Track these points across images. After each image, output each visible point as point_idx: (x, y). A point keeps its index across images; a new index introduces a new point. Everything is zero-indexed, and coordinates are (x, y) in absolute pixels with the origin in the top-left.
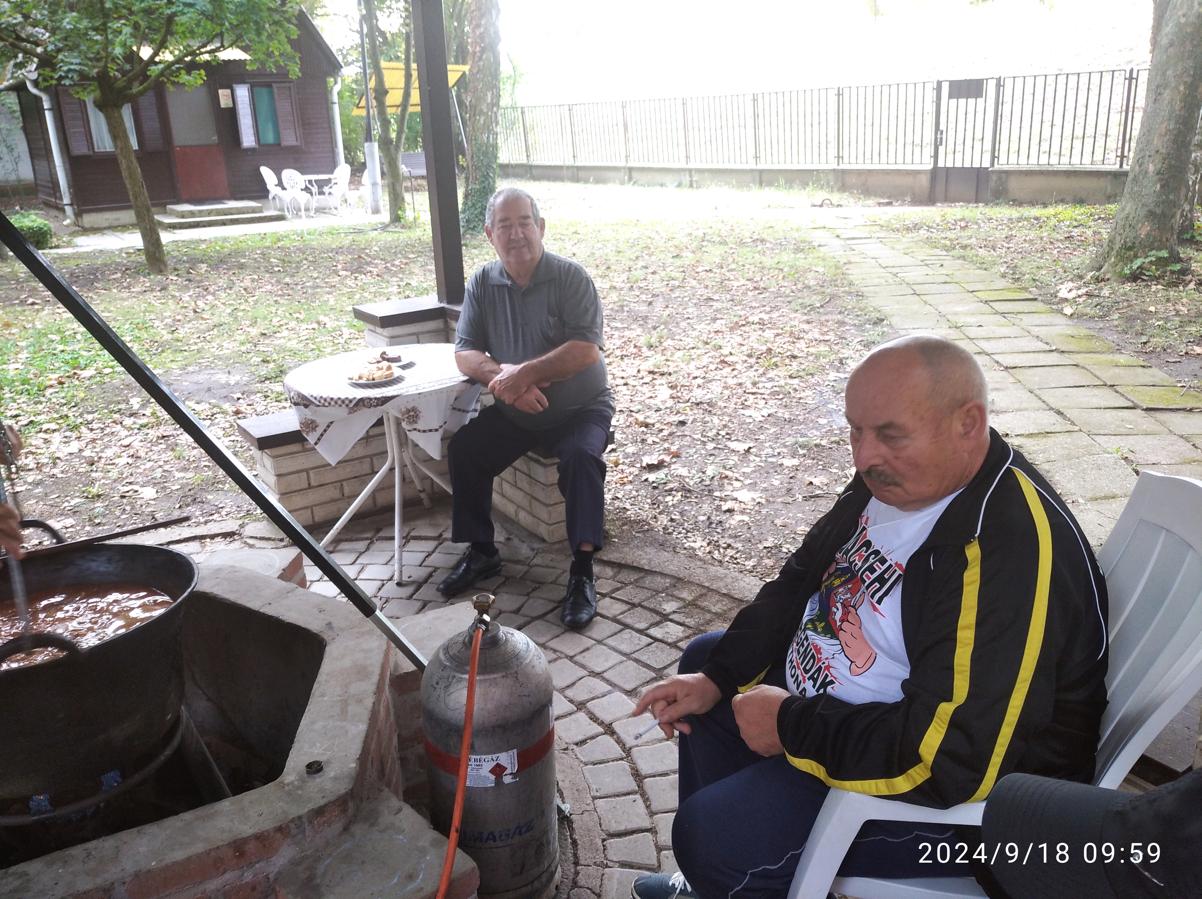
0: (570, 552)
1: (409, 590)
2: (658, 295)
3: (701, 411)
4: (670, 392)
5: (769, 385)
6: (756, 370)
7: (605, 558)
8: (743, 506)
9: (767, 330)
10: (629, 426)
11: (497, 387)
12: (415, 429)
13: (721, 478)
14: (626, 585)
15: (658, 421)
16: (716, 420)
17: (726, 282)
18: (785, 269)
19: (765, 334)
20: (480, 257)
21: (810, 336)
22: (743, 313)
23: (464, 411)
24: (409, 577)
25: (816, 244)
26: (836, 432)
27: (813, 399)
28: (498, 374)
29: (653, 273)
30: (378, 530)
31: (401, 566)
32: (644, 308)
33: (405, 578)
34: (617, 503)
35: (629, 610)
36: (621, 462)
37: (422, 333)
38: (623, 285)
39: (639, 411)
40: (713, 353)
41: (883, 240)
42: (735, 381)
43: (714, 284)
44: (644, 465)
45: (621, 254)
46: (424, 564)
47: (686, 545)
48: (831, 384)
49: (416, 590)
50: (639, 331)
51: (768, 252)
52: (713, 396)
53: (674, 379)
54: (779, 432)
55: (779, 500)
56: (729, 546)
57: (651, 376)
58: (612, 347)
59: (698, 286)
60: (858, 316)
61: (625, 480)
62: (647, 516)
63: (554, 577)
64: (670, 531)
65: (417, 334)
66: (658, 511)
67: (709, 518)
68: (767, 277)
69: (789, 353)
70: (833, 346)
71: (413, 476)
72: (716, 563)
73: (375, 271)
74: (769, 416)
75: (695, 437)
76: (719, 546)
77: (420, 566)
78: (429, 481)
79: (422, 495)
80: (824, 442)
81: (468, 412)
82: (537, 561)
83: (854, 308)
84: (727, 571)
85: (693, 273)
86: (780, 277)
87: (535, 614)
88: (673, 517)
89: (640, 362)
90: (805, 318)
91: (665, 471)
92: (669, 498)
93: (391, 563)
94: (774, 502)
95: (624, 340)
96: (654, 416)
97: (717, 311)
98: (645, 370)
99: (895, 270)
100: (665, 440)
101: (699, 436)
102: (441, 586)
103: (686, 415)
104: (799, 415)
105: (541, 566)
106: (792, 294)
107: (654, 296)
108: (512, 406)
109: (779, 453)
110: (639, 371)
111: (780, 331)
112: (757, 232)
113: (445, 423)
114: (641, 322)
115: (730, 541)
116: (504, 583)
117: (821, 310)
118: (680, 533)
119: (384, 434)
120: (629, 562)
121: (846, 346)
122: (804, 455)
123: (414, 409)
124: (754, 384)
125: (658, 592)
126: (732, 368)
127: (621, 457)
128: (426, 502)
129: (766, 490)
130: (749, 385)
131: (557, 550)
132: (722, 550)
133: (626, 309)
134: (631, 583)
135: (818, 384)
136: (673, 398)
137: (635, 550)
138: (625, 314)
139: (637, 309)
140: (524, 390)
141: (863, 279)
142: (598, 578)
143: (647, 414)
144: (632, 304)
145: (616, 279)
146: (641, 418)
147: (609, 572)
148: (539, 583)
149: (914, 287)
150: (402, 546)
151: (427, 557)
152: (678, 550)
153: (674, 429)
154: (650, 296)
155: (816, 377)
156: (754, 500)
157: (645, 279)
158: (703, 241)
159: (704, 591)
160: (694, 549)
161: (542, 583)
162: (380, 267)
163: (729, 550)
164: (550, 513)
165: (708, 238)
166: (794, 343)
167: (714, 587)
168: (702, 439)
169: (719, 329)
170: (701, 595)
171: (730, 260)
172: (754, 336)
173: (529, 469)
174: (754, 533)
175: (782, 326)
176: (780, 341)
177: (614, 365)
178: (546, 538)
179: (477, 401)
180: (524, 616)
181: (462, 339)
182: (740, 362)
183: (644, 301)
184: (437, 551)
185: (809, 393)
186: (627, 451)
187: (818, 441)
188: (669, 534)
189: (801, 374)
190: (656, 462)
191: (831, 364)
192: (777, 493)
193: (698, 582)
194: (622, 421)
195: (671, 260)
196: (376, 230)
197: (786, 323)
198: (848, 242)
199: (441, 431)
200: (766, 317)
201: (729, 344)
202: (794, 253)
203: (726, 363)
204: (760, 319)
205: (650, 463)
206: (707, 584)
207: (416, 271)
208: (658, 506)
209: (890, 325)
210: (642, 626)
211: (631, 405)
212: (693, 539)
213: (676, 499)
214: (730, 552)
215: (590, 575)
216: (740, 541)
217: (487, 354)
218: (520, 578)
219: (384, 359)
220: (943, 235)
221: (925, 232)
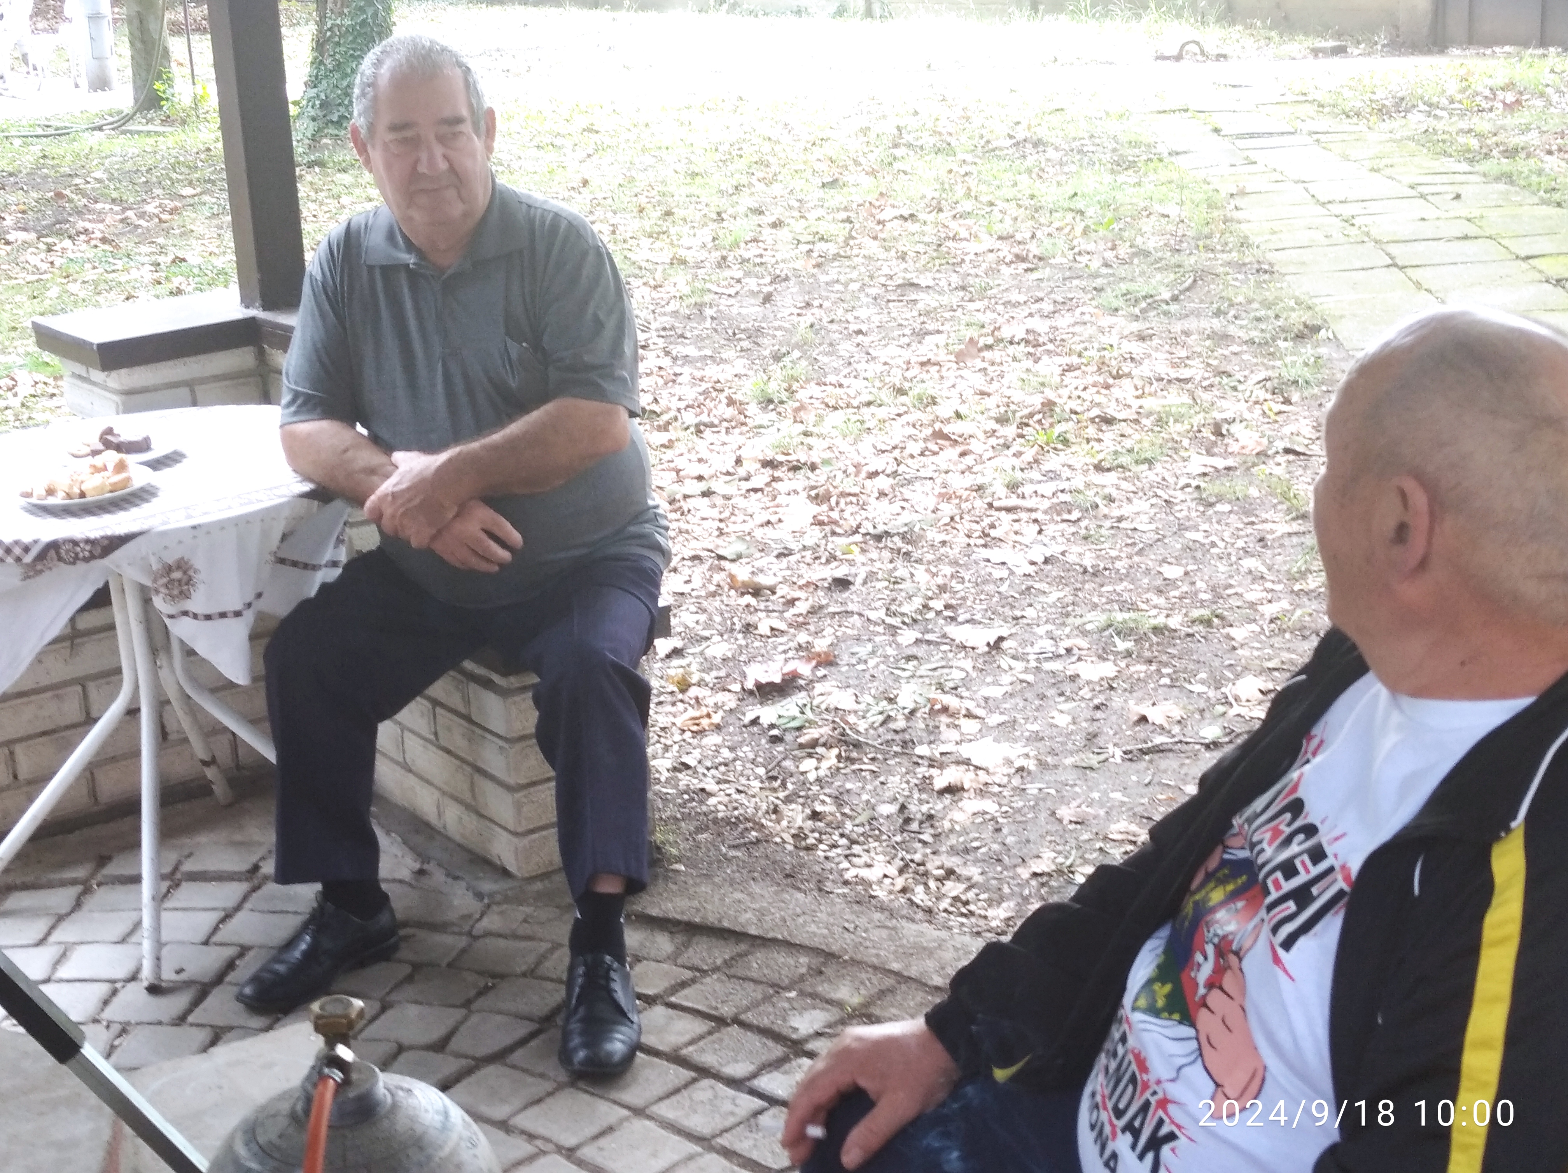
0: (569, 899)
1: (178, 1003)
2: (787, 279)
3: (887, 554)
4: (814, 509)
5: (1048, 488)
6: (1019, 454)
7: (654, 912)
8: (983, 776)
9: (1045, 358)
10: (713, 595)
11: (388, 511)
12: (185, 613)
13: (932, 712)
14: (704, 973)
15: (785, 581)
16: (921, 574)
17: (950, 243)
18: (1090, 212)
19: (1040, 367)
20: (357, 191)
21: (1145, 370)
22: (987, 318)
23: (306, 566)
24: (179, 971)
25: (1163, 149)
26: (1203, 596)
27: (1152, 520)
28: (387, 476)
29: (774, 225)
30: (103, 861)
31: (159, 945)
32: (752, 310)
33: (168, 975)
34: (684, 779)
35: (710, 1033)
36: (694, 679)
37: (203, 381)
38: (703, 255)
39: (739, 557)
40: (915, 415)
41: (1322, 137)
42: (969, 480)
43: (921, 248)
44: (750, 685)
45: (698, 179)
46: (215, 939)
47: (848, 876)
48: (1194, 483)
49: (197, 1002)
50: (740, 365)
51: (1051, 170)
52: (916, 517)
53: (822, 479)
54: (1070, 599)
55: (1069, 761)
56: (950, 873)
57: (768, 471)
58: (675, 404)
59: (883, 255)
60: (1259, 320)
61: (705, 722)
62: (757, 809)
63: (531, 959)
64: (811, 841)
65: (190, 384)
66: (782, 795)
67: (903, 808)
68: (1047, 230)
69: (1095, 412)
70: (1200, 392)
71: (186, 724)
72: (920, 915)
73: (98, 230)
74: (1046, 561)
75: (873, 615)
76: (926, 874)
77: (206, 943)
78: (225, 739)
79: (210, 773)
80: (1174, 622)
81: (315, 568)
82: (491, 922)
83: (1250, 302)
84: (944, 934)
85: (871, 224)
86: (1078, 230)
87: (483, 1051)
88: (819, 808)
89: (741, 440)
90: (1135, 326)
91: (800, 698)
92: (808, 764)
93: (134, 939)
94: (1056, 767)
95: (705, 385)
96: (775, 568)
97: (928, 313)
98: (755, 460)
99: (1347, 210)
100: (800, 626)
101: (882, 614)
102: (248, 991)
103: (851, 563)
104: (1118, 558)
105: (500, 935)
106: (1104, 270)
107: (776, 279)
108: (428, 553)
109: (1069, 651)
110: (739, 461)
111: (1075, 360)
112: (1024, 125)
113: (259, 595)
114: (745, 344)
115: (952, 862)
116: (409, 979)
117: (1174, 308)
118: (834, 846)
119: (112, 627)
120: (712, 919)
121: (1230, 393)
122: (1129, 654)
123: (182, 565)
124: (1013, 487)
125: (778, 988)
126: (959, 449)
127: (694, 667)
128: (220, 789)
129: (1037, 738)
130: (1002, 491)
131: (539, 896)
132: (932, 884)
133: (709, 312)
134: (716, 969)
135: (1163, 483)
136: (821, 523)
137: (727, 888)
138: (708, 323)
139: (735, 311)
140: (450, 515)
141: (1274, 233)
142: (638, 959)
143: (757, 564)
144: (724, 301)
145: (686, 241)
146: (742, 572)
147: (664, 943)
148: (494, 976)
149: (1393, 249)
150: (160, 899)
151: (223, 920)
152: (829, 886)
153: (821, 597)
154: (768, 279)
155: (1158, 467)
156: (1009, 762)
157: (755, 240)
158: (896, 146)
159: (889, 982)
160: (867, 884)
161: (502, 977)
162: (109, 220)
163: (949, 884)
164: (518, 806)
165: (907, 138)
166: (1107, 387)
167: (913, 972)
168: (889, 620)
169: (931, 356)
170: (882, 993)
171: (960, 191)
172: (1014, 373)
173: (467, 702)
174: (1010, 840)
175: (1079, 348)
176: (1076, 383)
177: (680, 447)
178: (512, 868)
179: (339, 541)
180: (458, 1055)
181: (296, 395)
182: (982, 436)
183: (753, 294)
184: (248, 905)
185: (1141, 505)
186: (709, 653)
187: (1161, 620)
188: (808, 848)
189: (1125, 460)
190: (777, 679)
191: (1195, 435)
192: (1064, 744)
193: (875, 961)
194: (697, 582)
195: (821, 193)
196: (100, 128)
197: (1090, 339)
198: (1241, 143)
199: (249, 616)
200: (1041, 326)
201: (954, 393)
202: (1113, 172)
203: (947, 437)
204: (1028, 332)
205: (763, 681)
206: (895, 966)
207: (199, 228)
208: (784, 785)
209: (1335, 340)
210: (739, 1069)
211: (719, 542)
212: (865, 858)
213: (825, 764)
214: (953, 888)
215: (618, 951)
216: (976, 861)
217: (359, 428)
218: (449, 965)
219: (108, 445)
220: (1464, 125)
221: (1421, 117)
